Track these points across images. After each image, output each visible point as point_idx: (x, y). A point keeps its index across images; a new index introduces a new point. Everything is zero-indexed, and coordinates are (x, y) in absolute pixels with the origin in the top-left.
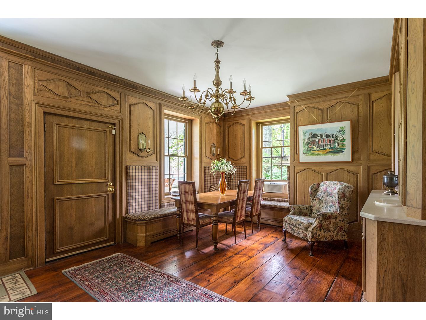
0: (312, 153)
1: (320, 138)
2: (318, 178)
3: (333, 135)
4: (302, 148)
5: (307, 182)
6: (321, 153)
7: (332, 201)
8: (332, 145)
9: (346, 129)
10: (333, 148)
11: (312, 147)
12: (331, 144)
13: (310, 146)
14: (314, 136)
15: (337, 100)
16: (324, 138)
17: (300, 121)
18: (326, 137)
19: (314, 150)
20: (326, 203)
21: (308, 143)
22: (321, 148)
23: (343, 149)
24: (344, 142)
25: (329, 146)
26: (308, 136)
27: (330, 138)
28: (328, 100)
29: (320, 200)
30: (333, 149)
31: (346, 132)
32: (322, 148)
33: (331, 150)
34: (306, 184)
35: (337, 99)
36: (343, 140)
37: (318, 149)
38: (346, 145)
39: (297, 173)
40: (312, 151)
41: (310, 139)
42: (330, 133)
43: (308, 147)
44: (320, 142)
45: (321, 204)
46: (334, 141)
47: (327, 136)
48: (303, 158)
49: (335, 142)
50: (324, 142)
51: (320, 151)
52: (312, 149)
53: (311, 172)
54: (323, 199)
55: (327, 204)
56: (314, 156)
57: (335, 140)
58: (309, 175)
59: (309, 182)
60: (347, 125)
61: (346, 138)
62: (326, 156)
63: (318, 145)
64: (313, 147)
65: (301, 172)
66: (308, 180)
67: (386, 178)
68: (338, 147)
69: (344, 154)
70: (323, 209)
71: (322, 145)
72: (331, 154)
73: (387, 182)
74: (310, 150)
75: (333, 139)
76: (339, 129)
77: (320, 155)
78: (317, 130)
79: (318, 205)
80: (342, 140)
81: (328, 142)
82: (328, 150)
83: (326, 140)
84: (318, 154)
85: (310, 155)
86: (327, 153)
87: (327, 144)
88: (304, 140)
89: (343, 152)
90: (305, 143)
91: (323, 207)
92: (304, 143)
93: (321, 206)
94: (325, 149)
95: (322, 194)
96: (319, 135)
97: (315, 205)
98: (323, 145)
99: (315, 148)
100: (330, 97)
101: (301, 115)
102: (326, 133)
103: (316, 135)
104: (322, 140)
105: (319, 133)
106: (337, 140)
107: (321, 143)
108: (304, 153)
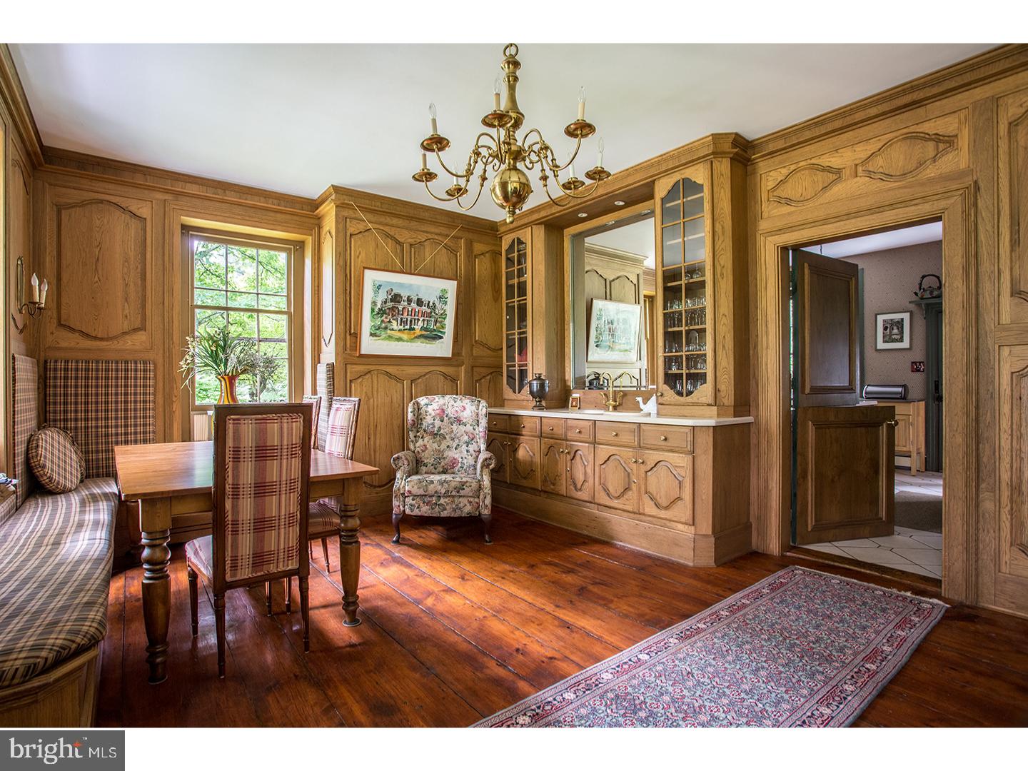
0: (389, 336)
1: (406, 303)
2: (396, 392)
3: (429, 302)
4: (367, 323)
5: (374, 400)
6: (405, 336)
7: (467, 433)
8: (426, 322)
9: (448, 295)
10: (426, 329)
11: (390, 322)
12: (424, 320)
13: (386, 318)
14: (396, 298)
15: (427, 235)
16: (414, 305)
17: (358, 257)
18: (418, 305)
19: (393, 330)
20: (453, 439)
21: (382, 312)
22: (406, 327)
23: (441, 332)
24: (444, 319)
25: (420, 323)
26: (382, 296)
27: (424, 309)
28: (413, 229)
29: (434, 435)
30: (426, 331)
31: (449, 301)
32: (408, 327)
33: (424, 333)
34: (371, 408)
35: (427, 232)
36: (444, 316)
37: (401, 327)
38: (447, 326)
39: (351, 381)
40: (389, 331)
41: (388, 304)
42: (425, 299)
43: (382, 321)
44: (406, 314)
45: (441, 443)
46: (430, 315)
47: (420, 302)
48: (369, 345)
49: (430, 317)
50: (413, 314)
51: (403, 333)
52: (389, 325)
53: (383, 378)
54: (442, 432)
55: (457, 441)
56: (393, 342)
57: (431, 312)
58: (377, 385)
59: (377, 400)
60: (451, 287)
61: (447, 312)
62: (413, 344)
63: (401, 319)
64: (393, 321)
65: (360, 380)
66: (375, 396)
67: (535, 385)
68: (435, 328)
69: (442, 342)
70: (450, 453)
71: (409, 319)
72: (422, 340)
73: (537, 391)
74: (386, 328)
75: (429, 311)
76: (439, 293)
77: (404, 341)
78: (401, 285)
79: (435, 445)
80: (442, 314)
81: (420, 315)
82: (418, 332)
83: (417, 310)
84: (400, 339)
85: (384, 339)
86: (416, 337)
87: (418, 320)
88: (374, 303)
89: (441, 338)
90: (377, 310)
91: (448, 447)
92: (373, 310)
93: (443, 446)
94: (414, 329)
95: (438, 423)
96: (406, 299)
97: (426, 448)
98: (411, 321)
99: (395, 325)
100: (417, 223)
101: (359, 243)
102: (417, 295)
103: (400, 296)
104: (410, 310)
105: (405, 294)
106: (435, 313)
107: (408, 315)
108: (372, 335)
